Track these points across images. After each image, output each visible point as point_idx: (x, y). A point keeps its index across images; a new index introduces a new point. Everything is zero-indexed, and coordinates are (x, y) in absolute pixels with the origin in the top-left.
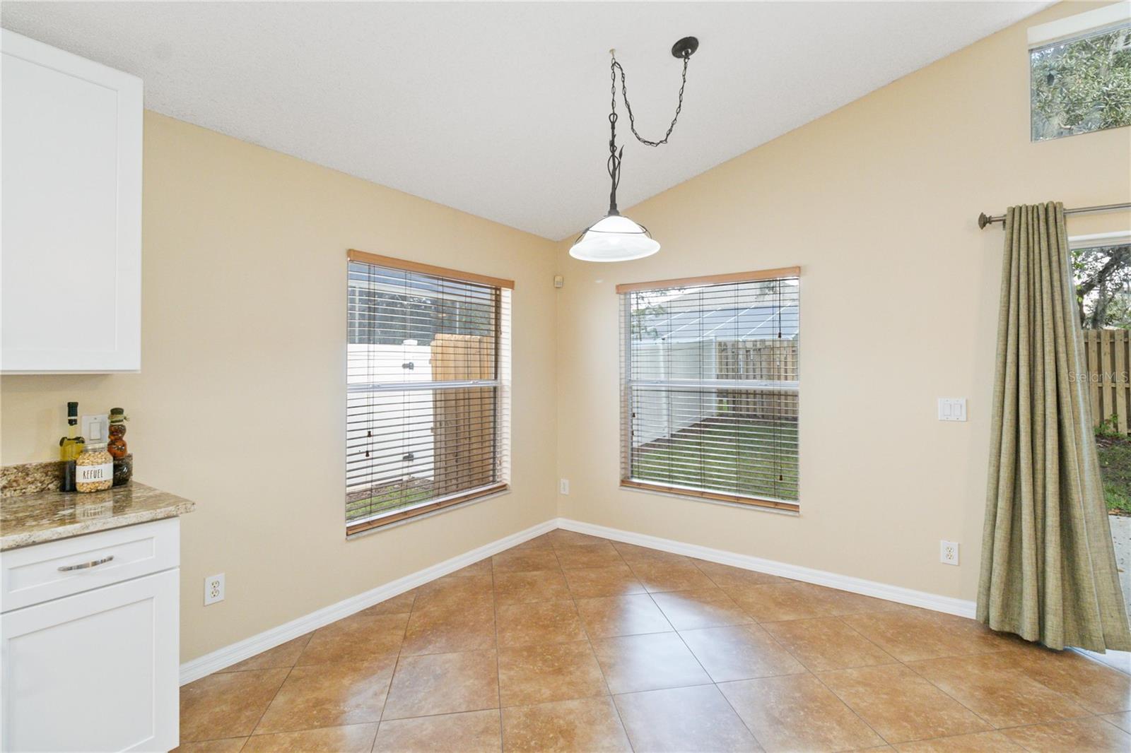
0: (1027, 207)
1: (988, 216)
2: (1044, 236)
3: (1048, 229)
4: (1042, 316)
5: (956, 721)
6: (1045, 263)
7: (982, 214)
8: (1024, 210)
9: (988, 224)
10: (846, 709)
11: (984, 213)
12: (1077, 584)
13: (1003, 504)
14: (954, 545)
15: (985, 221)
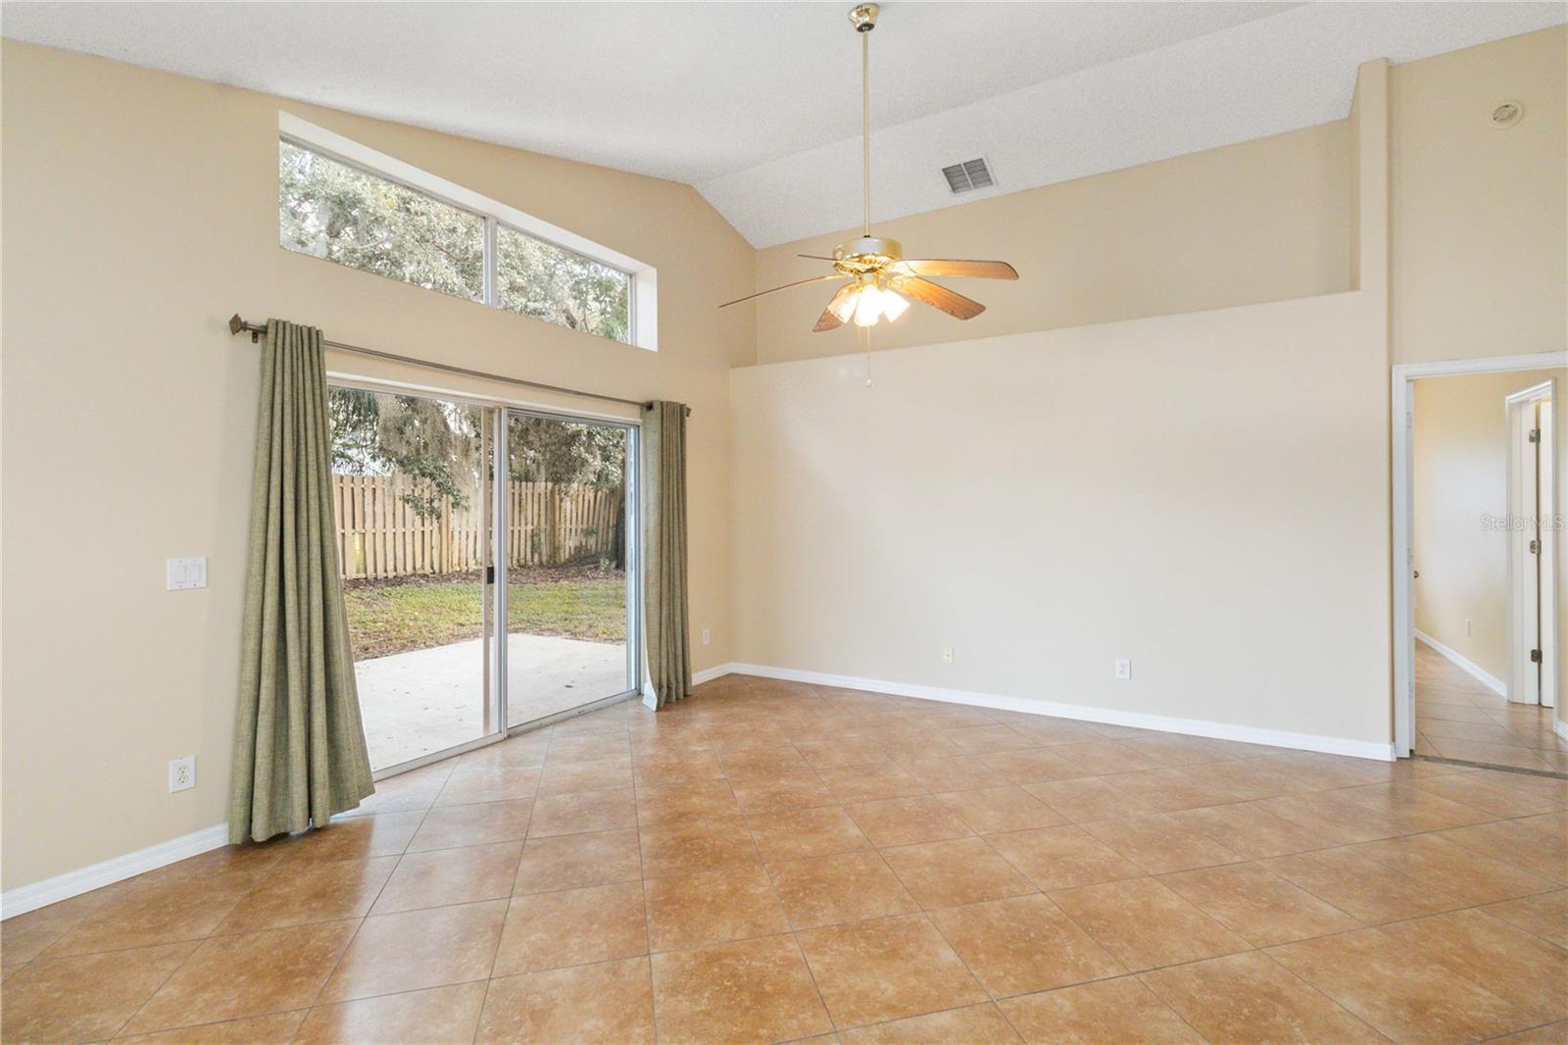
0: (291, 325)
1: (243, 320)
2: (307, 363)
3: (311, 356)
4: (307, 455)
5: (331, 938)
6: (309, 396)
7: (237, 315)
8: (281, 326)
9: (242, 331)
10: (222, 1026)
11: (240, 316)
12: (335, 747)
13: (267, 682)
14: (189, 761)
15: (237, 325)
